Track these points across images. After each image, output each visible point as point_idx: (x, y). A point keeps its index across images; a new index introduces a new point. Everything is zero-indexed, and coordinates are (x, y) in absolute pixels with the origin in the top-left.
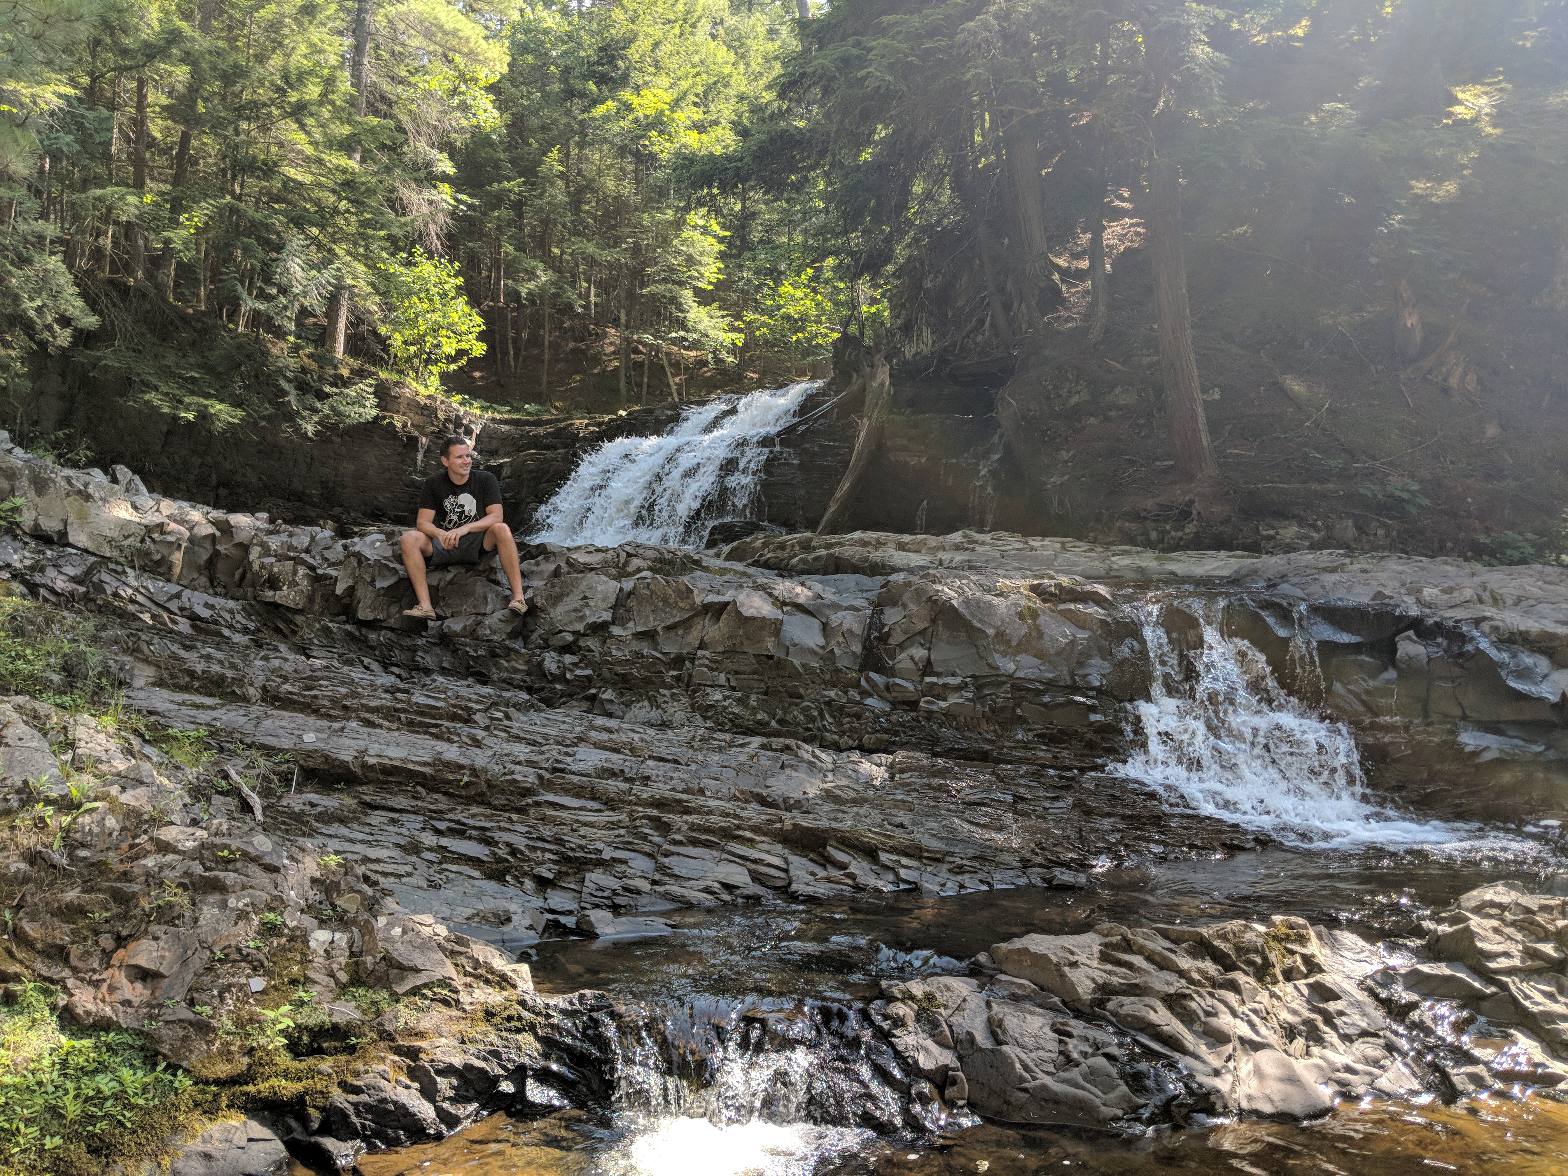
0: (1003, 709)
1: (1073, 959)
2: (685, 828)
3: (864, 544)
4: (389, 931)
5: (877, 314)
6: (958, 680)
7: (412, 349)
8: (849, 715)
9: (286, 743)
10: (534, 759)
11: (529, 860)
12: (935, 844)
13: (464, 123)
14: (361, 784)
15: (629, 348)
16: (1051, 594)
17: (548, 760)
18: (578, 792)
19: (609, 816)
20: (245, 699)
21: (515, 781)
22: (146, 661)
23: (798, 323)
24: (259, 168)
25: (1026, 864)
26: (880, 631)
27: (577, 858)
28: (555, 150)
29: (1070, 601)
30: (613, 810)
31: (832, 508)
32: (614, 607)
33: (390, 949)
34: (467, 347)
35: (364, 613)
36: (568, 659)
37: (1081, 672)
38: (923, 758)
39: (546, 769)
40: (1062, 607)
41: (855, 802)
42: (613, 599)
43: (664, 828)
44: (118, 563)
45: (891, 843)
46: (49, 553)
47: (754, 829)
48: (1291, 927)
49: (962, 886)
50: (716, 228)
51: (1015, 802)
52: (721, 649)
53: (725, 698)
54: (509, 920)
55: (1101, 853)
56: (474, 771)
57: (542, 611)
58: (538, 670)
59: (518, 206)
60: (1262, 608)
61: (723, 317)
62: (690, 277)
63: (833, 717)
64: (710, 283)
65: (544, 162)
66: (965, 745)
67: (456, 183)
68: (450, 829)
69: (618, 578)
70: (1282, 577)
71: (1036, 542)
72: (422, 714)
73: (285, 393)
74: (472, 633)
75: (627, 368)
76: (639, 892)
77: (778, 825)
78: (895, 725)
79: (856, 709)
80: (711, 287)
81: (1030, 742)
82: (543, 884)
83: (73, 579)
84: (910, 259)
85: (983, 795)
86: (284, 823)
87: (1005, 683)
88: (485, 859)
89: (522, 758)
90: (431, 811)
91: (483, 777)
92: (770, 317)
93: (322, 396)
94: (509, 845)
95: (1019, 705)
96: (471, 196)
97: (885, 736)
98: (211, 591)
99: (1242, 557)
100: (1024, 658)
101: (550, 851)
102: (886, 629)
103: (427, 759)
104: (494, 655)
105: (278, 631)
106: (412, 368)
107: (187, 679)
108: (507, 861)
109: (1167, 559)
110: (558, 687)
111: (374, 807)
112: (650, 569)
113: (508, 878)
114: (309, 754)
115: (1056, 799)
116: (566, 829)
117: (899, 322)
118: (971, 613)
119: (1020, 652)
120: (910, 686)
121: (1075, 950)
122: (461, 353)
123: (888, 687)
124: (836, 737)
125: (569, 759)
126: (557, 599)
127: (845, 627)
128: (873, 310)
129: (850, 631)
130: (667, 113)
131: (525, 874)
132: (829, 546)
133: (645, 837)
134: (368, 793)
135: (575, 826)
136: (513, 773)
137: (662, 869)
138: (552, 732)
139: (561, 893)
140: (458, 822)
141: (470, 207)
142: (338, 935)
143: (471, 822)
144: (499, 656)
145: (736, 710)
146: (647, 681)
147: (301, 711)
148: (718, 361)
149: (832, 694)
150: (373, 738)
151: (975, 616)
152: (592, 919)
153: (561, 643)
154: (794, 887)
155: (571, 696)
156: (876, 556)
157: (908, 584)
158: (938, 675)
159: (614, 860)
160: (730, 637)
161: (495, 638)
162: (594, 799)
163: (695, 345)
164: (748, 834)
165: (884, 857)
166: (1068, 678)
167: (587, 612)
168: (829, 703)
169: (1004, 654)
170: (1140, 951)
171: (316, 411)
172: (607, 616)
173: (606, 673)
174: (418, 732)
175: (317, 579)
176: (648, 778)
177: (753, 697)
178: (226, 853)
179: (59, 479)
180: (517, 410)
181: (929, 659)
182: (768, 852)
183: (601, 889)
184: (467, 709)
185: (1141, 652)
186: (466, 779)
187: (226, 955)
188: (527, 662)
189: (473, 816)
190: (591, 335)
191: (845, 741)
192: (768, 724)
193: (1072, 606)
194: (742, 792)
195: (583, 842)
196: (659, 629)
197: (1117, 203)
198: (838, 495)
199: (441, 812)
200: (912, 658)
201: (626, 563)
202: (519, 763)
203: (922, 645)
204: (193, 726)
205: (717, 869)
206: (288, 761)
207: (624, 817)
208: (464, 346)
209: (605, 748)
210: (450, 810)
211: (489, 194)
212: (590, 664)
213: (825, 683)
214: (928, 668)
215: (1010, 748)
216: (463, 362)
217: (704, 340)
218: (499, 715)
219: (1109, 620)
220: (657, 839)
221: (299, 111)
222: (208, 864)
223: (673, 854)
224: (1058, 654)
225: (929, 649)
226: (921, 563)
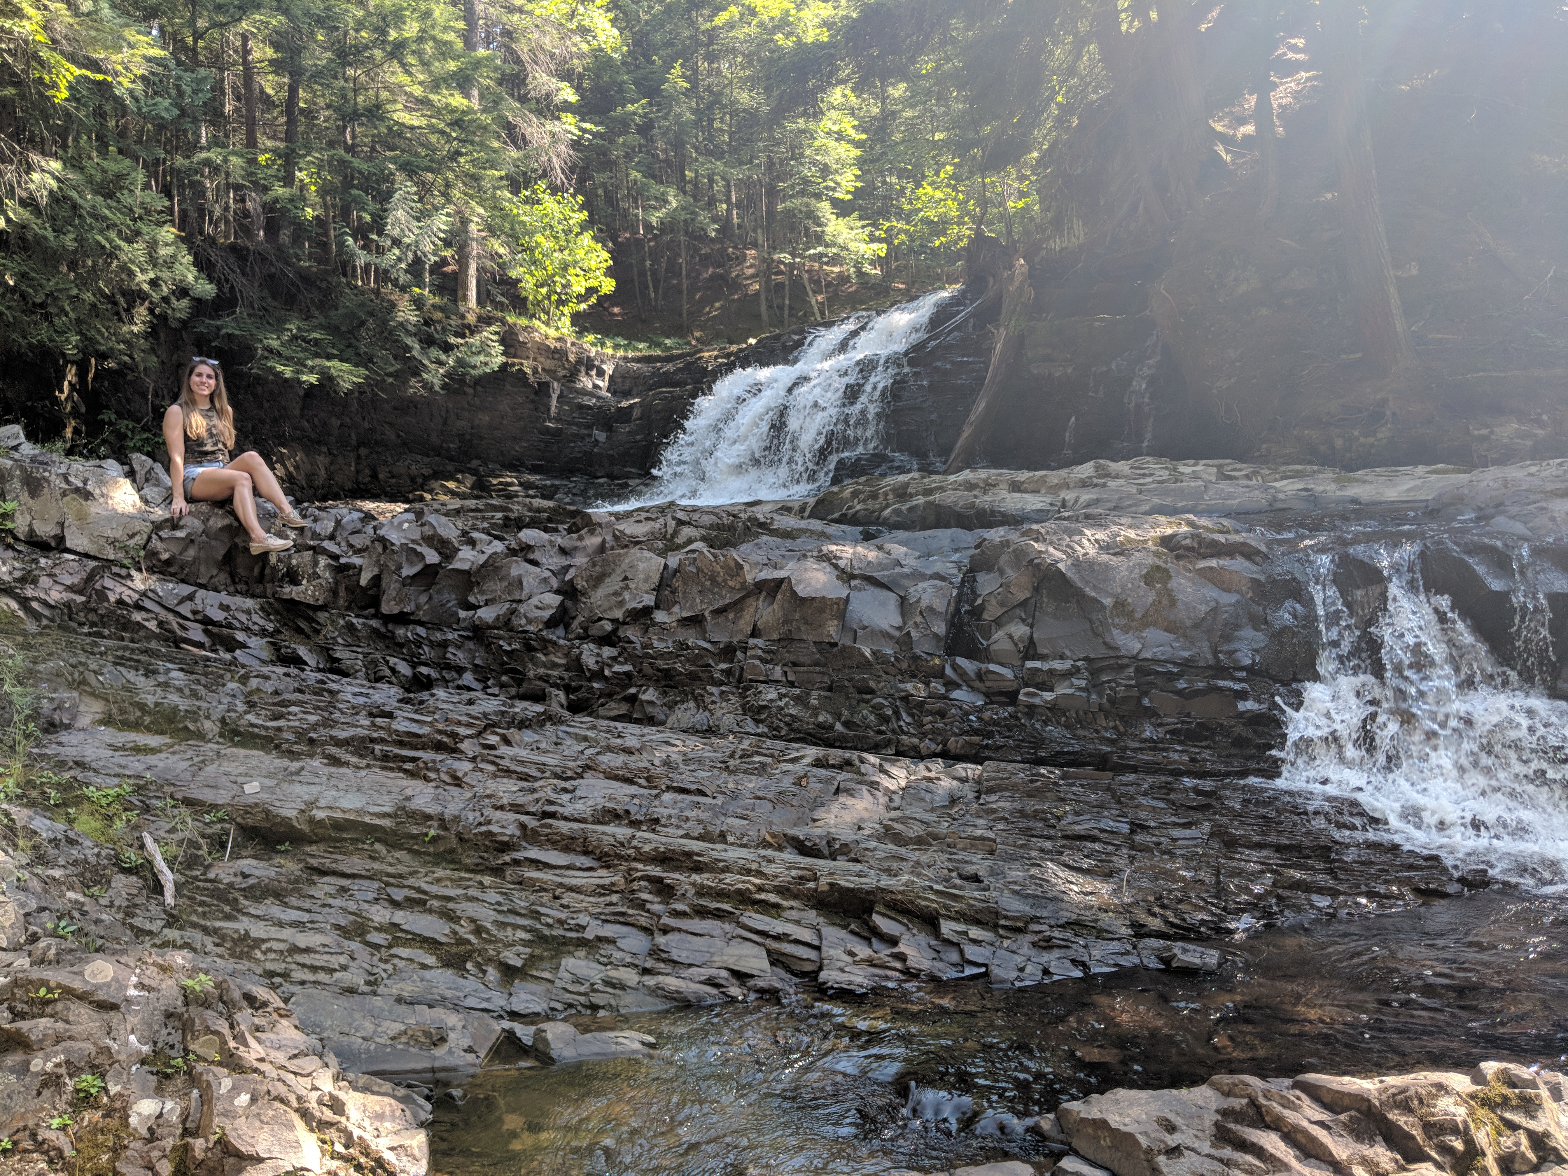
0: (1125, 699)
1: (1172, 1140)
2: (691, 892)
3: (970, 486)
4: (232, 1099)
5: (1026, 209)
6: (1067, 665)
7: (544, 291)
8: (931, 713)
9: (222, 797)
10: (520, 801)
11: (497, 941)
12: (1015, 906)
13: (585, 47)
14: (311, 842)
15: (768, 268)
16: (1188, 549)
17: (537, 801)
18: (567, 844)
19: (604, 877)
20: (200, 736)
21: (490, 833)
22: (94, 695)
23: (939, 227)
24: (363, 115)
25: (1140, 932)
26: (971, 605)
27: (554, 938)
28: (677, 65)
29: (1212, 556)
30: (608, 867)
31: (966, 433)
32: (658, 589)
33: (228, 1128)
34: (596, 284)
35: (388, 607)
36: (608, 652)
37: (1225, 648)
38: (1019, 773)
39: (533, 814)
40: (1202, 564)
41: (921, 842)
42: (656, 579)
43: (665, 890)
44: (123, 566)
45: (957, 906)
46: (43, 561)
47: (781, 891)
48: (1513, 1085)
49: (1046, 972)
50: (852, 132)
51: (1132, 832)
52: (775, 636)
53: (781, 696)
54: (443, 1040)
55: (1243, 911)
56: (443, 824)
57: (583, 594)
58: (576, 665)
59: (645, 129)
60: (1469, 553)
61: (863, 227)
62: (826, 188)
63: (912, 715)
64: (848, 192)
65: (667, 80)
66: (1077, 748)
67: (581, 111)
68: (408, 899)
69: (662, 553)
70: (1497, 506)
71: (1186, 469)
72: (401, 744)
73: (409, 349)
74: (506, 623)
75: (768, 290)
76: (623, 987)
77: (811, 885)
78: (987, 723)
79: (939, 705)
80: (849, 197)
81: (1161, 741)
82: (509, 973)
83: (70, 588)
84: (1053, 145)
85: (1092, 824)
86: (202, 904)
87: (1127, 666)
88: (444, 940)
89: (505, 801)
90: (388, 875)
91: (454, 829)
92: (908, 223)
93: (448, 348)
94: (473, 921)
95: (1146, 694)
96: (596, 125)
97: (976, 739)
98: (232, 589)
99: (1445, 472)
100: (1151, 634)
101: (524, 928)
102: (979, 601)
103: (387, 809)
104: (530, 649)
105: (299, 631)
106: (543, 310)
107: (139, 714)
108: (468, 942)
109: (1349, 480)
110: (595, 685)
111: (322, 872)
112: (703, 539)
113: (469, 965)
114: (248, 810)
115: (1187, 825)
116: (546, 897)
117: (1049, 215)
118: (1082, 578)
119: (1146, 626)
120: (1008, 673)
121: (1178, 1121)
122: (591, 291)
123: (980, 676)
124: (915, 741)
125: (566, 797)
126: (598, 580)
127: (924, 603)
128: (1021, 204)
129: (930, 609)
130: (793, 12)
131: (490, 960)
132: (928, 492)
133: (641, 905)
134: (317, 854)
135: (558, 891)
136: (489, 822)
137: (656, 953)
138: (551, 760)
139: (531, 986)
140: (419, 890)
141: (595, 135)
142: (169, 1105)
143: (434, 889)
144: (535, 650)
145: (793, 711)
146: (693, 677)
147: (263, 748)
148: (860, 273)
149: (909, 686)
150: (333, 782)
151: (1087, 583)
152: (549, 1036)
153: (600, 633)
154: (823, 976)
155: (610, 696)
156: (984, 501)
157: (1006, 544)
158: (1043, 658)
159: (599, 939)
160: (785, 622)
161: (531, 628)
162: (586, 853)
163: (835, 260)
164: (773, 898)
165: (947, 928)
166: (1209, 656)
167: (627, 595)
168: (906, 698)
169: (1126, 630)
170: (1275, 1125)
171: (440, 363)
172: (649, 600)
173: (648, 670)
174: (391, 769)
175: (340, 569)
176: (656, 821)
177: (815, 694)
178: (43, 992)
179: (53, 478)
180: (658, 345)
181: (1031, 639)
182: (798, 922)
183: (578, 981)
184: (454, 735)
185: (1306, 618)
186: (432, 832)
187: (15, 1143)
188: (567, 655)
189: (438, 880)
190: (730, 259)
191: (927, 745)
192: (831, 727)
193: (1213, 563)
194: (773, 836)
195: (563, 916)
196: (707, 614)
197: (1290, 55)
198: (972, 417)
199: (401, 876)
200: (1011, 637)
201: (675, 533)
202: (501, 808)
203: (1023, 620)
204: (116, 781)
205: (729, 950)
206: (221, 820)
207: (618, 879)
208: (593, 283)
209: (616, 778)
210: (412, 874)
211: (614, 120)
212: (630, 658)
213: (901, 672)
214: (1030, 650)
215: (1135, 750)
216: (593, 300)
217: (844, 253)
218: (493, 739)
219: (1262, 578)
220: (657, 908)
221: (397, 51)
222: (19, 1007)
223: (673, 929)
224: (1196, 626)
225: (1032, 626)
226: (1039, 506)
